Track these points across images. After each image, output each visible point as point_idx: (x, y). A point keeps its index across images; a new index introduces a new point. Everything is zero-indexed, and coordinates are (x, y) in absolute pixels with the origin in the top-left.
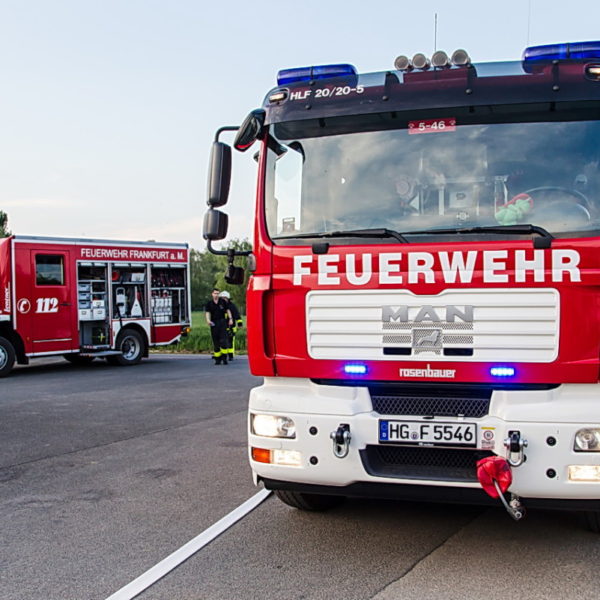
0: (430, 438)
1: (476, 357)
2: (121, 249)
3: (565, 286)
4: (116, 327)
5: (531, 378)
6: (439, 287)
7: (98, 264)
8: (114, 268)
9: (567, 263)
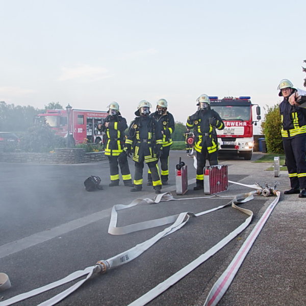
0: (229, 144)
1: (235, 134)
2: (96, 113)
3: (245, 126)
4: (95, 138)
6: (230, 126)
7: (91, 118)
8: (95, 119)
9: (245, 124)
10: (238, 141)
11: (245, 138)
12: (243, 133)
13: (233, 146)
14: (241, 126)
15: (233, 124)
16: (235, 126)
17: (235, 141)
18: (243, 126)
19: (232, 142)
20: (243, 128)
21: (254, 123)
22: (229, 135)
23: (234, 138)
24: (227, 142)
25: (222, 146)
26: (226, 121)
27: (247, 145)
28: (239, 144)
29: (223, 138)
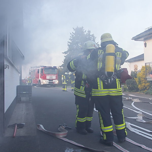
10: (54, 81)
14: (55, 76)
15: (52, 75)
22: (51, 79)
25: (49, 83)
26: (50, 74)
27: (56, 82)
28: (54, 82)
29: (49, 80)
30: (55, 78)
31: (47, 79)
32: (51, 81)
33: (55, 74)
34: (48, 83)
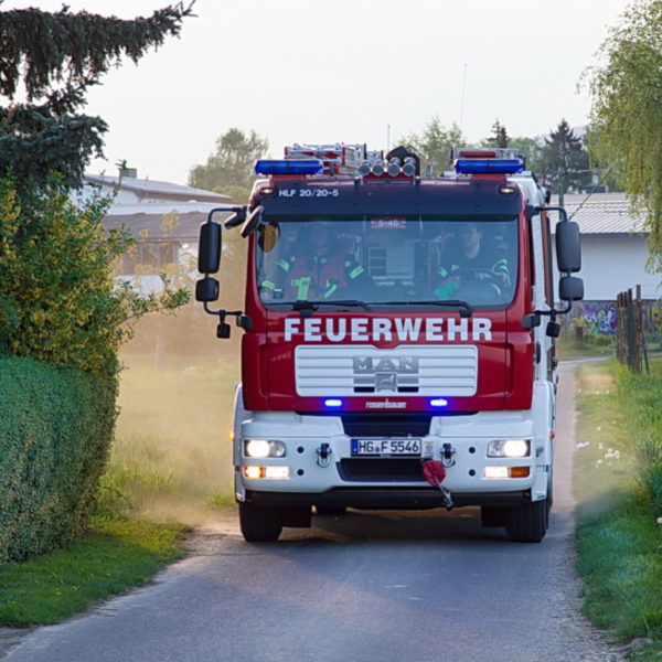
0: (388, 450)
1: (421, 393)
3: (481, 344)
5: (458, 407)
6: (395, 343)
9: (483, 328)
11: (480, 417)
12: (474, 383)
13: (412, 466)
14: (458, 341)
15: (407, 329)
16: (422, 341)
17: (425, 432)
18: (470, 341)
19: (409, 441)
20: (473, 352)
21: (545, 320)
23: (416, 416)
24: (376, 443)
25: (346, 467)
26: (368, 312)
27: (495, 456)
28: (447, 452)
29: (358, 416)
30: (468, 387)
31: (315, 407)
32: (382, 447)
33: (467, 312)
34: (330, 478)
